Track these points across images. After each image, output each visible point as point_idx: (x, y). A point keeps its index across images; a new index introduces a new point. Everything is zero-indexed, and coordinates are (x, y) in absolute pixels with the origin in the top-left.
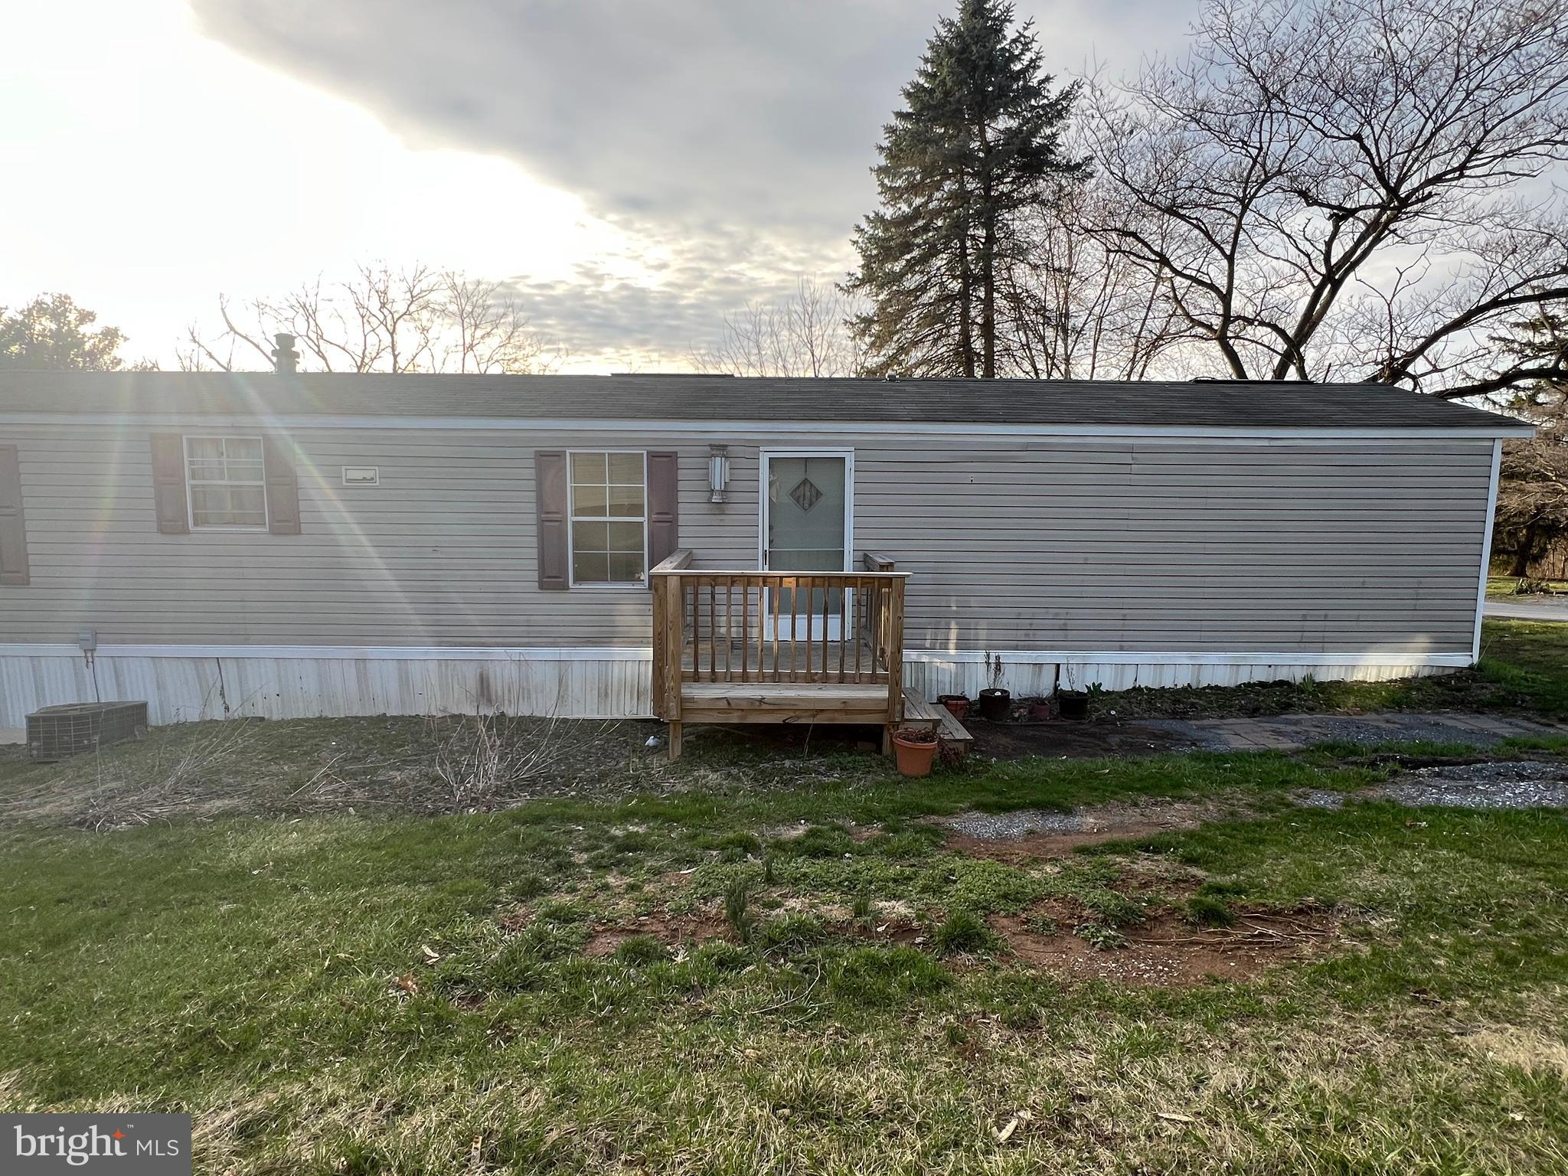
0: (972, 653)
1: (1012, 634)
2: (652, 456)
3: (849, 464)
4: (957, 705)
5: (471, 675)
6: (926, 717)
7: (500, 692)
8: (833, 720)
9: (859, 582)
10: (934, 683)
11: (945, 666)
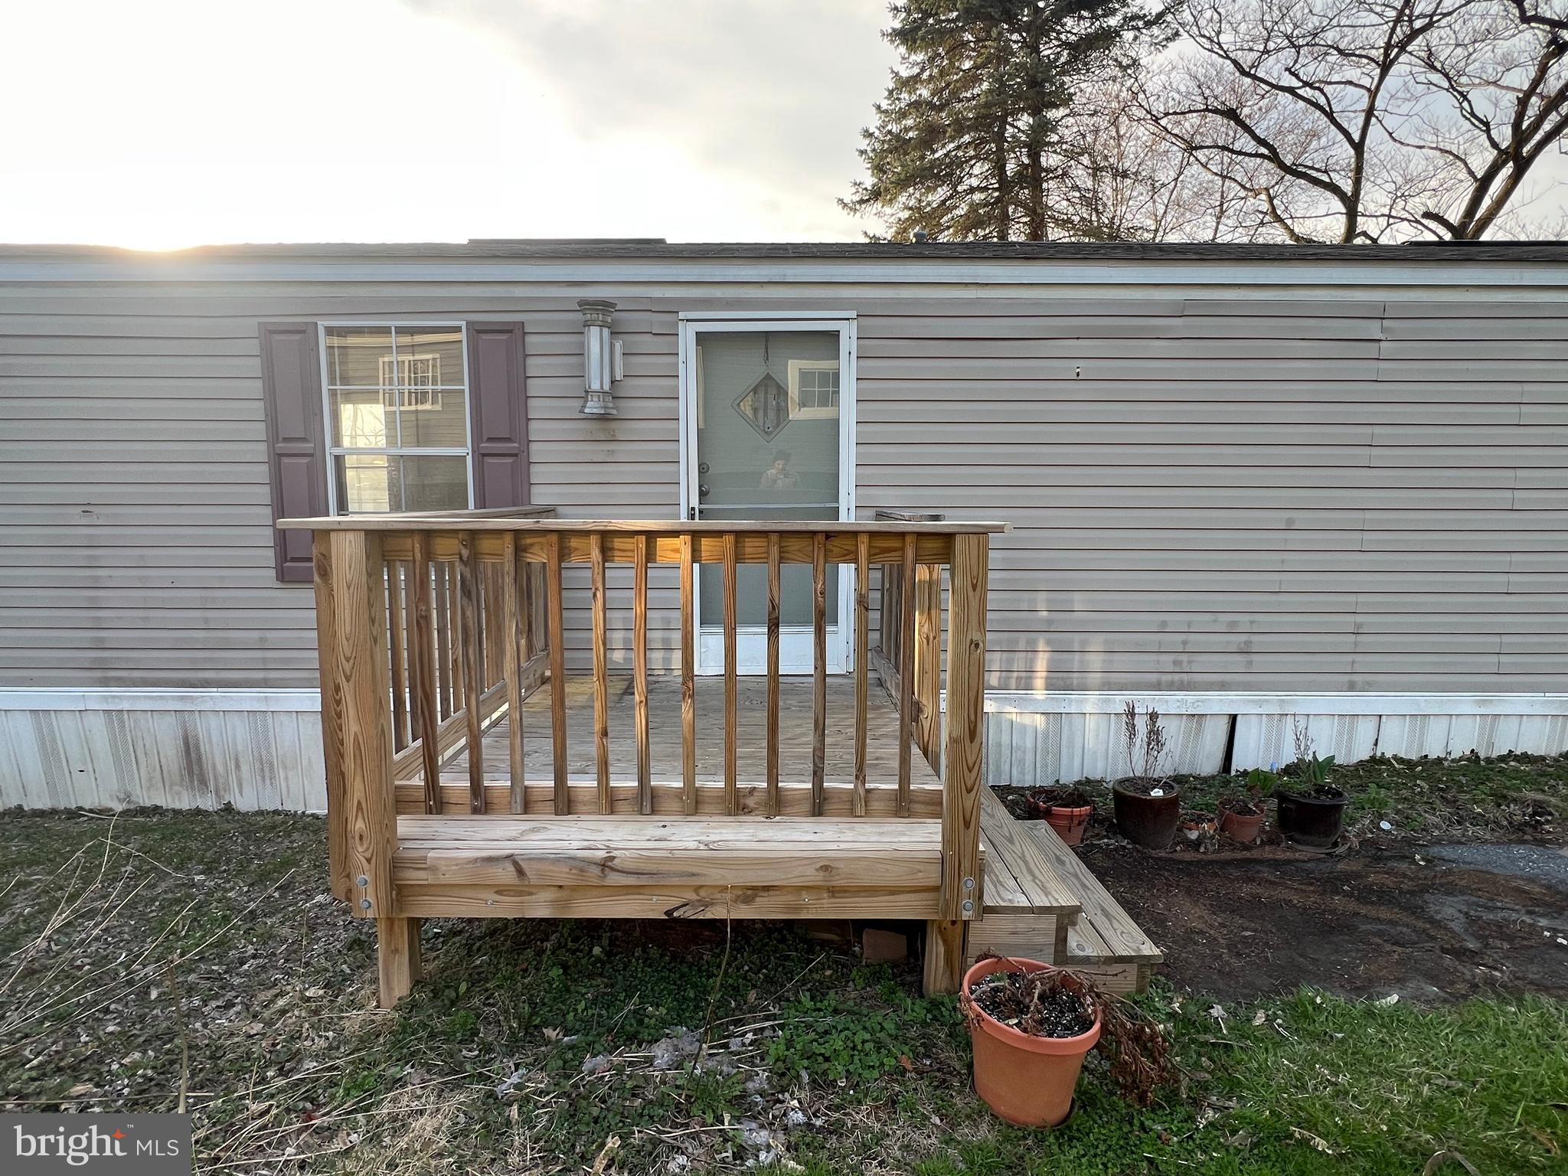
0: (1075, 696)
1: (1148, 661)
2: (477, 331)
3: (848, 343)
4: (1071, 817)
5: (166, 739)
6: (1041, 901)
7: (220, 768)
8: (797, 909)
9: (863, 549)
10: (1006, 752)
11: (1027, 720)
